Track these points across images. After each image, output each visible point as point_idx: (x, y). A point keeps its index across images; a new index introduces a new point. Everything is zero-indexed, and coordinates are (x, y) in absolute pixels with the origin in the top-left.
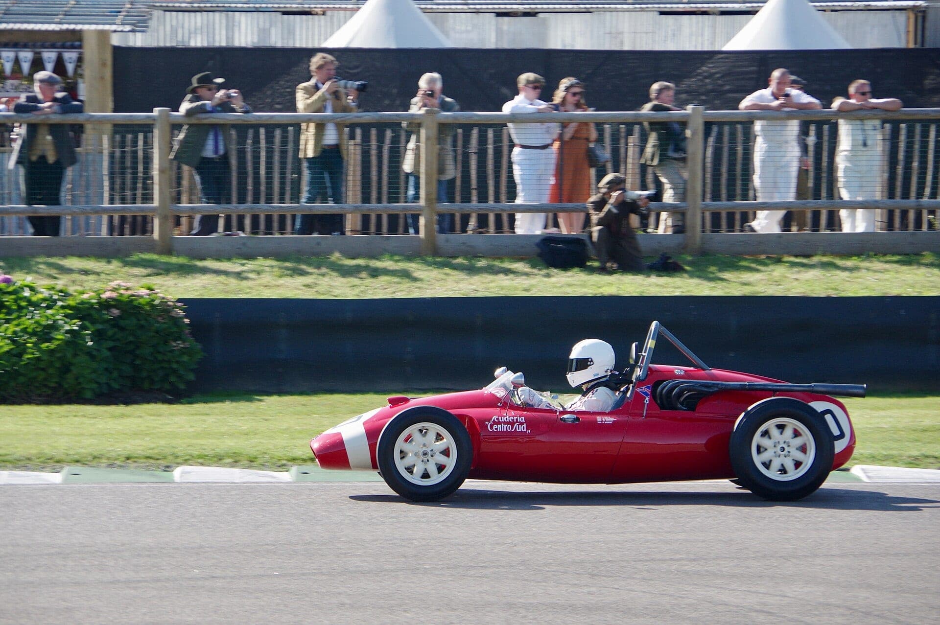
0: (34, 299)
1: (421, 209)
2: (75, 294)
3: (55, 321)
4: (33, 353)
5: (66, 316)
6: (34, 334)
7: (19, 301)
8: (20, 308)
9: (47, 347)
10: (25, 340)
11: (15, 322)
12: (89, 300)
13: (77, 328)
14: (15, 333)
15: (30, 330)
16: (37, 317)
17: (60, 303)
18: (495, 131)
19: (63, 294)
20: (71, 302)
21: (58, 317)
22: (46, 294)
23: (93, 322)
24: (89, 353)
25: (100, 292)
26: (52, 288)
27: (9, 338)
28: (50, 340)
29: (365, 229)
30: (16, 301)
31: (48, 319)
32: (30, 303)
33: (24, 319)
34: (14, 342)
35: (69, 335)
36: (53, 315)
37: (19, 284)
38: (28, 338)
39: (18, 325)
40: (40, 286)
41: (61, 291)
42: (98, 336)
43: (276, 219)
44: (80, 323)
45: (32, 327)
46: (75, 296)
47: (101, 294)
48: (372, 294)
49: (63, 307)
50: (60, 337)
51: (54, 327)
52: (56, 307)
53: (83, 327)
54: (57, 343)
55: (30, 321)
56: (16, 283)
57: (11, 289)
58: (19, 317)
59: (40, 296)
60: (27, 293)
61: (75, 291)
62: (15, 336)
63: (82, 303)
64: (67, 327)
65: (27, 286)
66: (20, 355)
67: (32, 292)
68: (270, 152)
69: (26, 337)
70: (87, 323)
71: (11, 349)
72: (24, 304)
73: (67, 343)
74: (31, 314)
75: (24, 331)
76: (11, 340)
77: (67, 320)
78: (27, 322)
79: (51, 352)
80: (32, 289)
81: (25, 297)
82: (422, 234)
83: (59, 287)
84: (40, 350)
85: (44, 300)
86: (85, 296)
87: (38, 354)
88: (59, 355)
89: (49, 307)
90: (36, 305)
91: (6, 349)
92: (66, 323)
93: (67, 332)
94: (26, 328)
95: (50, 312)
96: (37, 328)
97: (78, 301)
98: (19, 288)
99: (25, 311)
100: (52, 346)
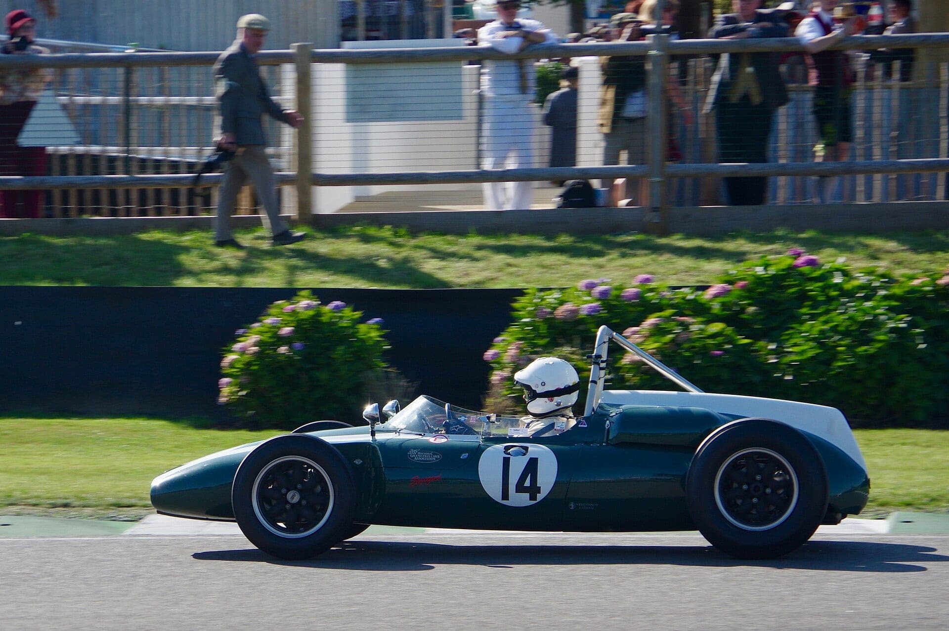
0: (848, 286)
2: (902, 279)
3: (876, 316)
4: (844, 360)
5: (891, 309)
6: (846, 334)
7: (827, 291)
8: (830, 300)
9: (866, 351)
10: (834, 342)
11: (822, 319)
12: (923, 287)
13: (905, 325)
14: (822, 332)
15: (841, 329)
16: (851, 312)
17: (883, 293)
19: (887, 280)
20: (897, 291)
21: (879, 311)
22: (862, 280)
23: (927, 317)
24: (921, 358)
25: (936, 276)
26: (870, 273)
27: (814, 339)
28: (869, 342)
30: (823, 289)
31: (866, 313)
32: (844, 293)
33: (834, 314)
34: (821, 345)
35: (894, 335)
36: (874, 308)
37: (827, 266)
38: (840, 340)
39: (826, 322)
40: (856, 269)
41: (883, 276)
42: (931, 336)
44: (909, 319)
45: (845, 324)
46: (903, 282)
47: (937, 279)
49: (886, 298)
50: (882, 337)
51: (874, 324)
52: (877, 298)
53: (912, 325)
54: (878, 345)
55: (842, 317)
56: (823, 265)
57: (817, 273)
58: (827, 312)
59: (856, 283)
60: (838, 279)
61: (903, 276)
62: (821, 336)
63: (913, 291)
64: (891, 325)
65: (837, 270)
66: (828, 362)
67: (846, 278)
69: (837, 337)
70: (918, 319)
71: (817, 354)
72: (834, 293)
73: (891, 345)
74: (844, 307)
75: (834, 329)
76: (819, 343)
77: (891, 315)
78: (838, 318)
79: (871, 357)
80: (845, 274)
81: (837, 284)
83: (881, 270)
84: (855, 355)
85: (861, 288)
86: (916, 282)
87: (852, 362)
88: (881, 362)
89: (867, 298)
90: (850, 294)
91: (810, 354)
92: (889, 319)
93: (893, 330)
94: (837, 326)
95: (869, 304)
96: (851, 325)
97: (906, 289)
98: (828, 272)
99: (835, 303)
100: (871, 349)
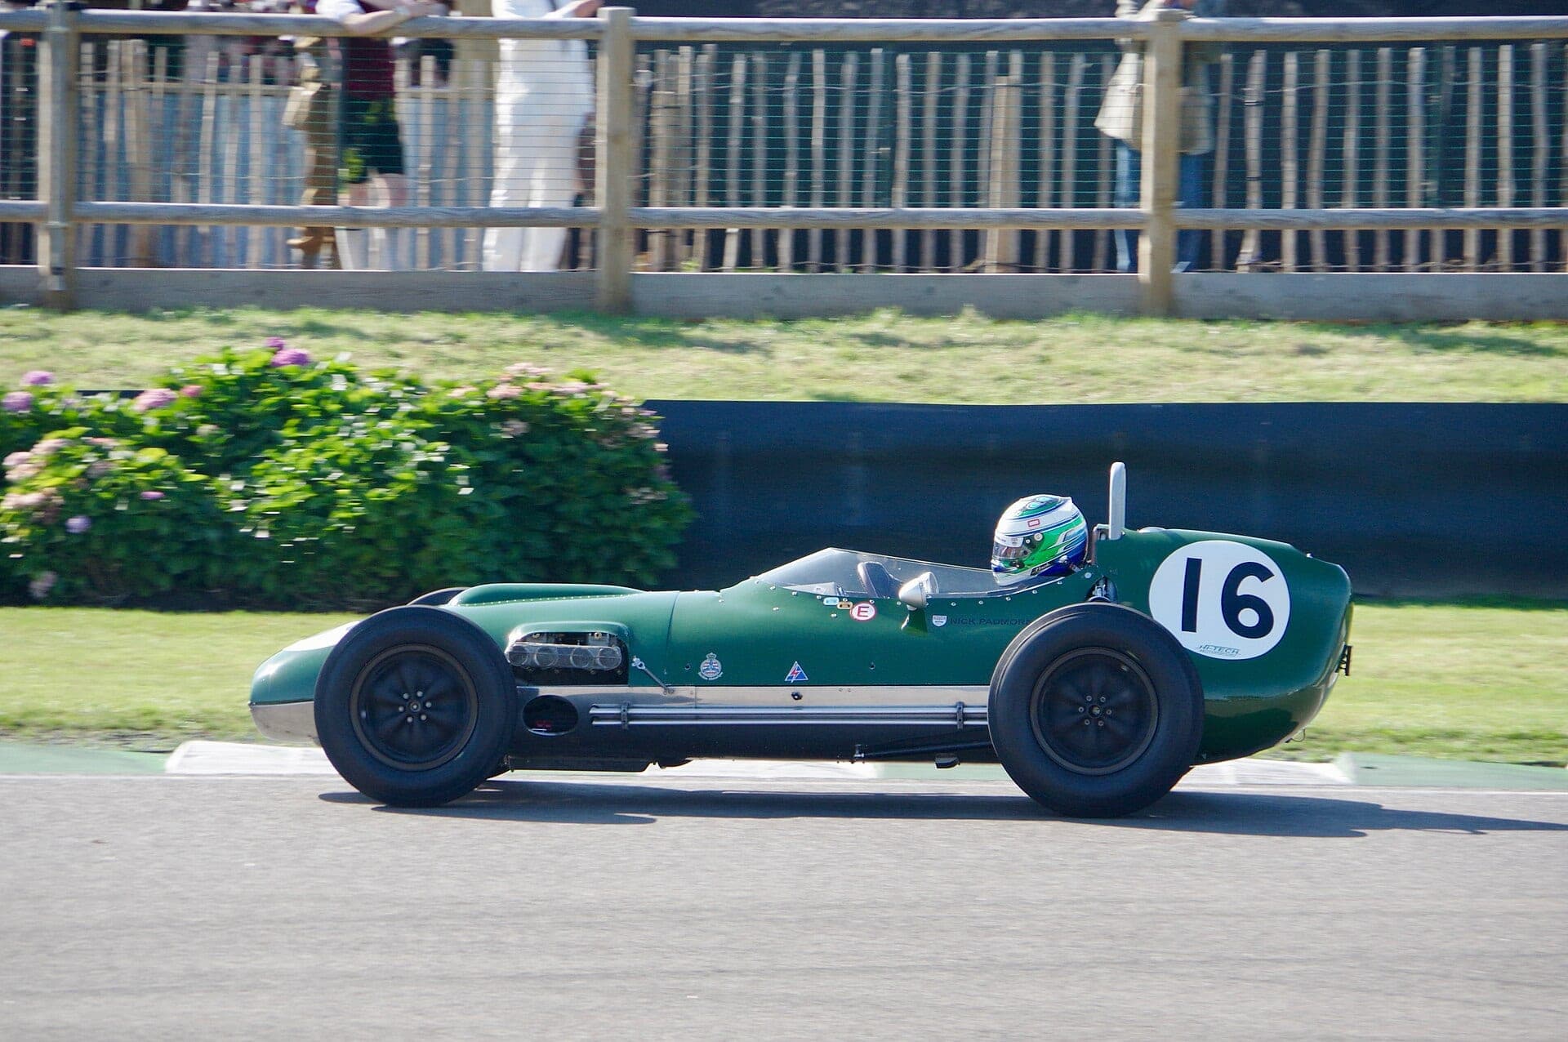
0: (354, 397)
1: (1143, 219)
2: (436, 388)
3: (396, 443)
4: (350, 509)
5: (419, 433)
6: (352, 469)
7: (323, 403)
8: (327, 416)
9: (380, 496)
10: (333, 481)
11: (315, 445)
12: (467, 401)
13: (441, 459)
14: (315, 466)
15: (344, 461)
16: (359, 436)
17: (406, 408)
18: (1300, 58)
19: (412, 389)
20: (430, 406)
21: (401, 436)
22: (376, 388)
23: (474, 448)
24: (464, 510)
25: (488, 385)
26: (389, 377)
27: (302, 477)
28: (384, 482)
29: (1026, 261)
30: (317, 400)
31: (382, 438)
32: (348, 407)
33: (333, 438)
34: (314, 485)
35: (425, 473)
36: (393, 431)
37: (323, 366)
38: (341, 478)
39: (320, 451)
40: (363, 372)
41: (408, 383)
42: (482, 475)
43: (843, 238)
44: (447, 448)
45: (350, 454)
46: (437, 393)
47: (488, 389)
48: (1040, 396)
49: (412, 416)
50: (406, 476)
51: (392, 455)
52: (397, 415)
53: (451, 458)
54: (402, 487)
55: (346, 443)
56: (316, 364)
57: (307, 377)
58: (323, 435)
59: (366, 392)
60: (339, 385)
61: (438, 383)
62: (314, 472)
63: (451, 407)
64: (421, 457)
65: (339, 372)
66: (324, 512)
67: (351, 385)
68: (833, 100)
69: (336, 474)
70: (460, 449)
71: (308, 500)
72: (333, 407)
73: (422, 488)
74: (348, 428)
75: (334, 462)
76: (309, 482)
77: (422, 442)
78: (340, 445)
79: (389, 506)
80: (351, 378)
81: (336, 394)
82: (1144, 273)
83: (404, 374)
84: (364, 502)
85: (376, 399)
86: (456, 393)
87: (360, 511)
88: (403, 513)
89: (384, 415)
90: (356, 409)
91: (297, 499)
92: (418, 448)
93: (422, 466)
94: (337, 457)
95: (385, 425)
96: (360, 456)
97: (442, 404)
98: (325, 374)
99: (335, 421)
100: (389, 494)
